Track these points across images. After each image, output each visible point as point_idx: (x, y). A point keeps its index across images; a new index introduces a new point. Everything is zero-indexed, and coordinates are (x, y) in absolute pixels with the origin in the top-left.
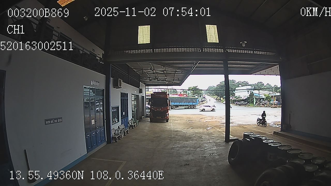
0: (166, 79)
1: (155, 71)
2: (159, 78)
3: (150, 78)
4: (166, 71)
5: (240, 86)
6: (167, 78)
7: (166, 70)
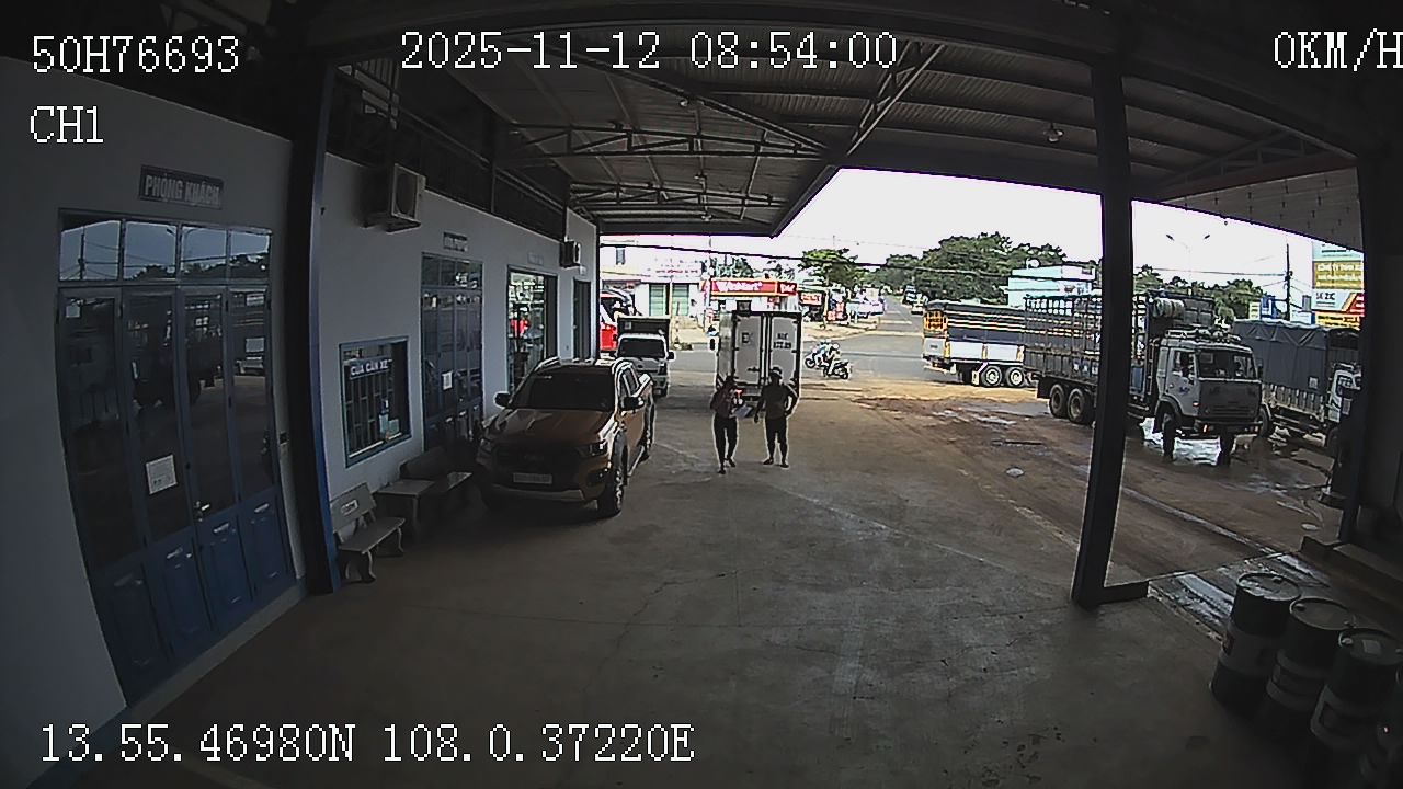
0: (705, 193)
2: (666, 190)
4: (702, 137)
5: (1035, 263)
6: (708, 191)
7: (704, 134)
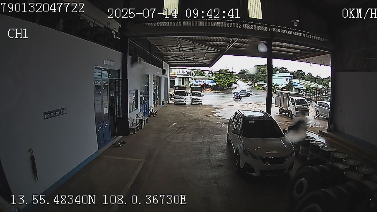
0: (194, 58)
1: (182, 49)
2: (186, 58)
3: (175, 57)
4: (195, 49)
5: (278, 72)
